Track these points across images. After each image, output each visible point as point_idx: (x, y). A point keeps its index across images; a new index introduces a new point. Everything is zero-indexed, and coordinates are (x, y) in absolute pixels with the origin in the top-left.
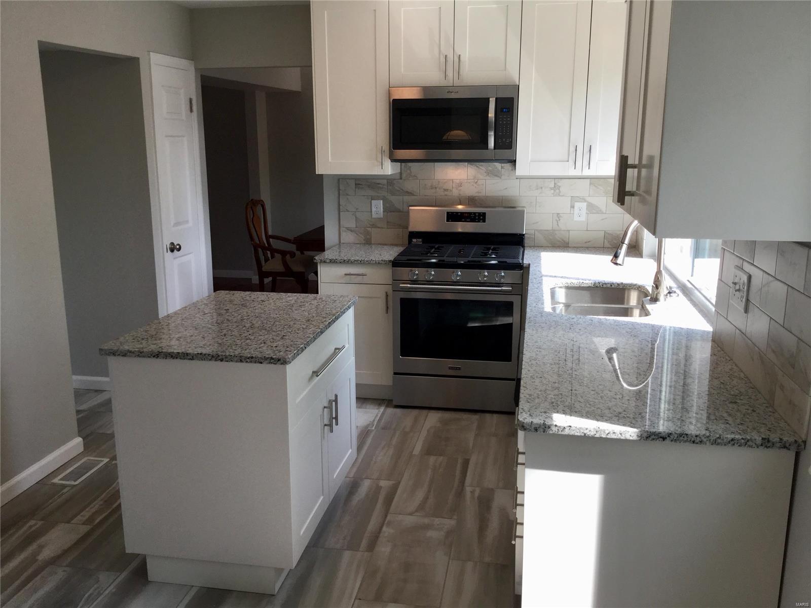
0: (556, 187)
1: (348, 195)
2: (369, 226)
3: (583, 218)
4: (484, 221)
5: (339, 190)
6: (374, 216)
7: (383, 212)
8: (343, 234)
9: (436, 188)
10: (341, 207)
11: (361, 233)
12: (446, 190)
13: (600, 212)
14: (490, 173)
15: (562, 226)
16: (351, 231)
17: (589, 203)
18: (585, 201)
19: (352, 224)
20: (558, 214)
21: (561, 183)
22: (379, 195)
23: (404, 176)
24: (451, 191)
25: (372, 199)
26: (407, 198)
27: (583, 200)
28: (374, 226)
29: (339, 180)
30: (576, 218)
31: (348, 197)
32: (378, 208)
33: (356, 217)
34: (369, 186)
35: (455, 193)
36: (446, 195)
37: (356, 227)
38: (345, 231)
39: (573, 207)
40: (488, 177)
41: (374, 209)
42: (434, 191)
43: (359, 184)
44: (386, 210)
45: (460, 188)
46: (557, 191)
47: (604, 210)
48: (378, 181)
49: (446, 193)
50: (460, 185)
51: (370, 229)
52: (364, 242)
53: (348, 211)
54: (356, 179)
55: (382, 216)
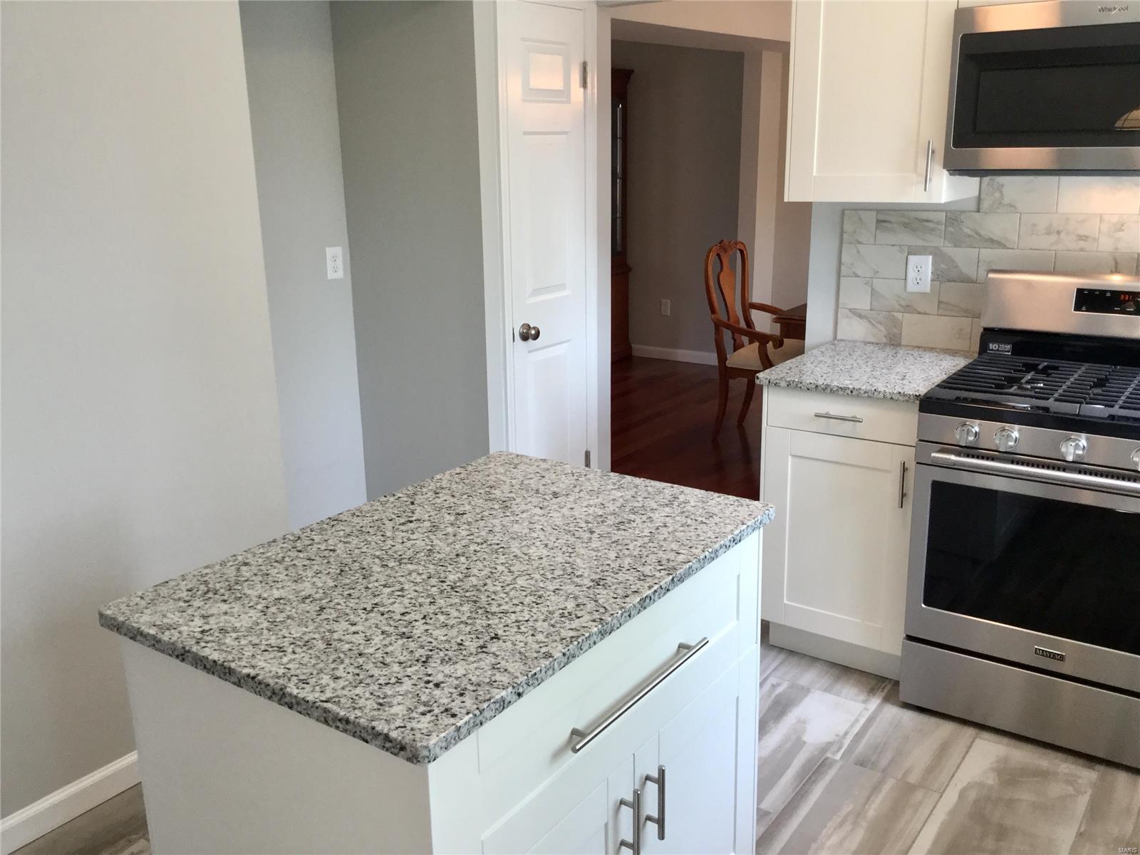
1: (860, 243)
2: (898, 307)
5: (842, 232)
6: (912, 287)
7: (932, 280)
8: (843, 323)
9: (1059, 233)
10: (843, 268)
11: (880, 323)
12: (1083, 238)
16: (860, 316)
19: (864, 304)
22: (928, 244)
23: (985, 205)
24: (1096, 240)
25: (908, 254)
26: (988, 254)
28: (908, 308)
29: (843, 211)
31: (860, 246)
32: (921, 270)
33: (872, 289)
34: (906, 225)
35: (1106, 245)
36: (1082, 250)
37: (871, 310)
38: (847, 317)
41: (912, 274)
42: (1053, 238)
43: (885, 221)
44: (938, 276)
45: (1120, 234)
48: (924, 215)
49: (1082, 244)
50: (1120, 227)
51: (899, 315)
52: (884, 340)
53: (858, 276)
54: (878, 211)
55: (928, 290)
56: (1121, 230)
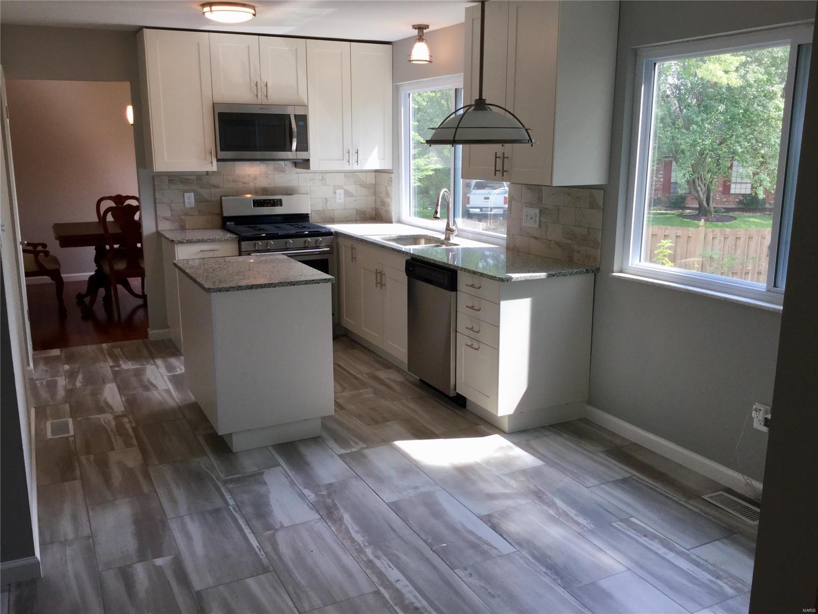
0: (323, 179)
1: (163, 189)
2: (182, 214)
3: (342, 201)
4: (281, 205)
5: (153, 185)
7: (195, 202)
8: (160, 223)
9: (237, 182)
10: (157, 200)
11: (176, 221)
12: (245, 183)
13: (352, 196)
14: (276, 169)
15: (329, 207)
16: (167, 220)
17: (345, 190)
18: (342, 188)
19: (168, 214)
20: (326, 198)
21: (326, 176)
22: (191, 188)
24: (249, 184)
25: (184, 192)
26: (214, 190)
27: (341, 188)
28: (186, 214)
29: (153, 177)
30: (338, 201)
31: (163, 191)
32: (190, 199)
33: (171, 208)
34: (180, 182)
35: (252, 185)
36: (245, 187)
37: (171, 216)
38: (162, 220)
39: (335, 193)
40: (275, 173)
41: (186, 201)
42: (235, 184)
43: (172, 180)
45: (255, 181)
46: (324, 182)
47: (355, 195)
48: (188, 177)
49: (245, 185)
50: (255, 179)
51: (183, 217)
52: (179, 228)
53: (164, 203)
54: (169, 176)
55: (194, 206)
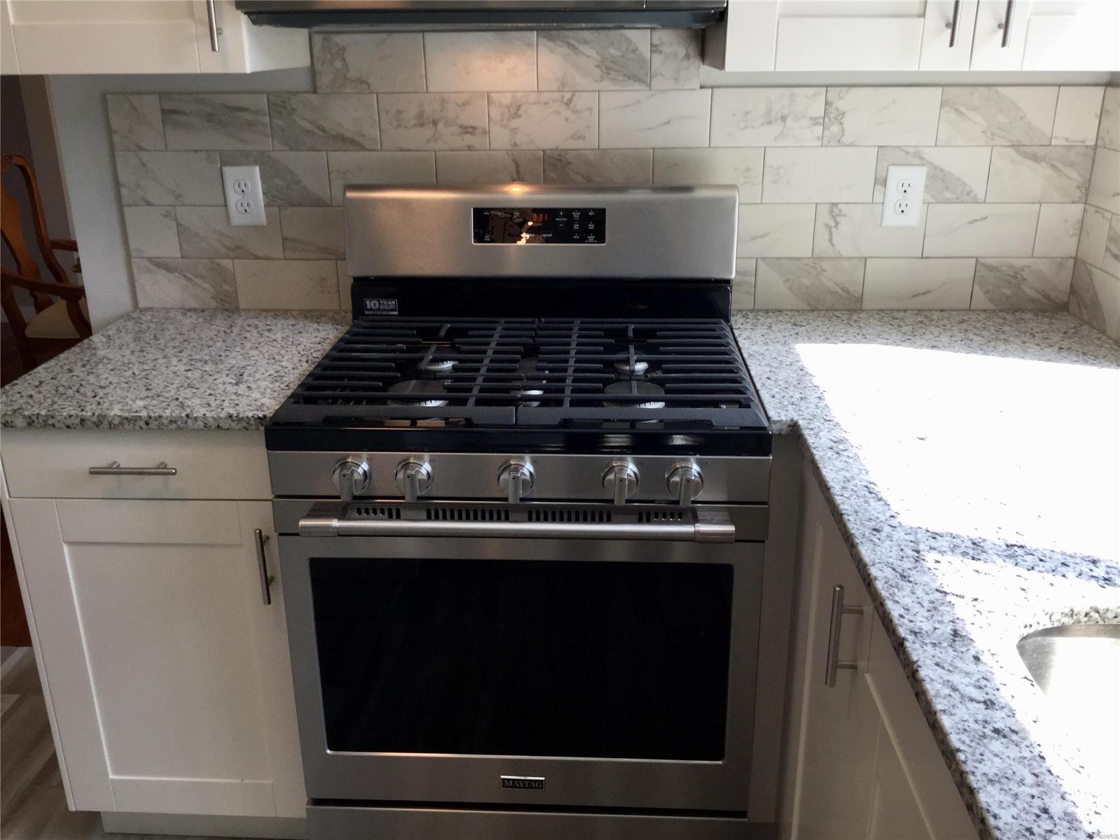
0: (830, 116)
1: (141, 149)
2: (223, 250)
3: (913, 218)
4: (600, 238)
5: (110, 132)
6: (237, 218)
7: (267, 205)
8: (143, 280)
9: (435, 123)
10: (124, 191)
11: (201, 277)
12: (468, 130)
13: (966, 196)
14: (609, 68)
15: (844, 247)
16: (168, 269)
17: (935, 167)
18: (922, 161)
19: (170, 249)
20: (834, 204)
21: (847, 101)
22: (248, 148)
23: (324, 80)
24: (486, 132)
25: (224, 163)
26: (341, 158)
27: (915, 157)
28: (239, 251)
29: (104, 97)
30: (892, 218)
31: (144, 155)
32: (246, 191)
33: (178, 225)
34: (209, 117)
35: (500, 139)
36: (470, 148)
37: (182, 257)
38: (149, 271)
39: (881, 181)
40: (606, 85)
41: (233, 198)
42: (428, 132)
43: (175, 112)
44: (272, 197)
45: (515, 123)
46: (835, 129)
47: (981, 196)
48: (234, 100)
49: (468, 139)
50: (515, 111)
51: (226, 263)
52: (213, 304)
53: (149, 204)
54: (163, 95)
55: (263, 220)
56: (516, 115)
